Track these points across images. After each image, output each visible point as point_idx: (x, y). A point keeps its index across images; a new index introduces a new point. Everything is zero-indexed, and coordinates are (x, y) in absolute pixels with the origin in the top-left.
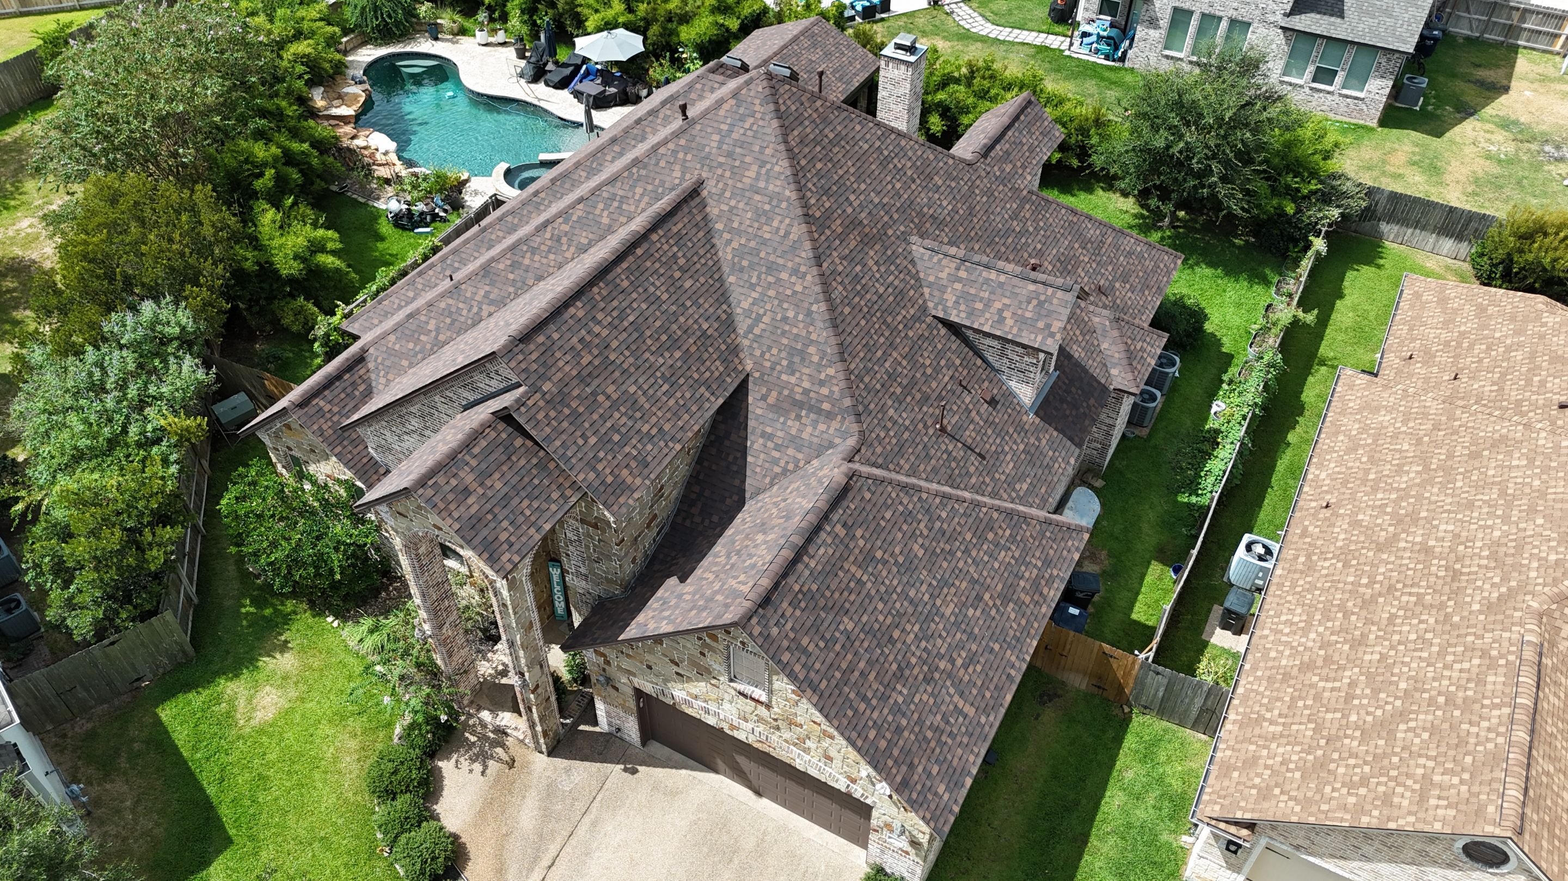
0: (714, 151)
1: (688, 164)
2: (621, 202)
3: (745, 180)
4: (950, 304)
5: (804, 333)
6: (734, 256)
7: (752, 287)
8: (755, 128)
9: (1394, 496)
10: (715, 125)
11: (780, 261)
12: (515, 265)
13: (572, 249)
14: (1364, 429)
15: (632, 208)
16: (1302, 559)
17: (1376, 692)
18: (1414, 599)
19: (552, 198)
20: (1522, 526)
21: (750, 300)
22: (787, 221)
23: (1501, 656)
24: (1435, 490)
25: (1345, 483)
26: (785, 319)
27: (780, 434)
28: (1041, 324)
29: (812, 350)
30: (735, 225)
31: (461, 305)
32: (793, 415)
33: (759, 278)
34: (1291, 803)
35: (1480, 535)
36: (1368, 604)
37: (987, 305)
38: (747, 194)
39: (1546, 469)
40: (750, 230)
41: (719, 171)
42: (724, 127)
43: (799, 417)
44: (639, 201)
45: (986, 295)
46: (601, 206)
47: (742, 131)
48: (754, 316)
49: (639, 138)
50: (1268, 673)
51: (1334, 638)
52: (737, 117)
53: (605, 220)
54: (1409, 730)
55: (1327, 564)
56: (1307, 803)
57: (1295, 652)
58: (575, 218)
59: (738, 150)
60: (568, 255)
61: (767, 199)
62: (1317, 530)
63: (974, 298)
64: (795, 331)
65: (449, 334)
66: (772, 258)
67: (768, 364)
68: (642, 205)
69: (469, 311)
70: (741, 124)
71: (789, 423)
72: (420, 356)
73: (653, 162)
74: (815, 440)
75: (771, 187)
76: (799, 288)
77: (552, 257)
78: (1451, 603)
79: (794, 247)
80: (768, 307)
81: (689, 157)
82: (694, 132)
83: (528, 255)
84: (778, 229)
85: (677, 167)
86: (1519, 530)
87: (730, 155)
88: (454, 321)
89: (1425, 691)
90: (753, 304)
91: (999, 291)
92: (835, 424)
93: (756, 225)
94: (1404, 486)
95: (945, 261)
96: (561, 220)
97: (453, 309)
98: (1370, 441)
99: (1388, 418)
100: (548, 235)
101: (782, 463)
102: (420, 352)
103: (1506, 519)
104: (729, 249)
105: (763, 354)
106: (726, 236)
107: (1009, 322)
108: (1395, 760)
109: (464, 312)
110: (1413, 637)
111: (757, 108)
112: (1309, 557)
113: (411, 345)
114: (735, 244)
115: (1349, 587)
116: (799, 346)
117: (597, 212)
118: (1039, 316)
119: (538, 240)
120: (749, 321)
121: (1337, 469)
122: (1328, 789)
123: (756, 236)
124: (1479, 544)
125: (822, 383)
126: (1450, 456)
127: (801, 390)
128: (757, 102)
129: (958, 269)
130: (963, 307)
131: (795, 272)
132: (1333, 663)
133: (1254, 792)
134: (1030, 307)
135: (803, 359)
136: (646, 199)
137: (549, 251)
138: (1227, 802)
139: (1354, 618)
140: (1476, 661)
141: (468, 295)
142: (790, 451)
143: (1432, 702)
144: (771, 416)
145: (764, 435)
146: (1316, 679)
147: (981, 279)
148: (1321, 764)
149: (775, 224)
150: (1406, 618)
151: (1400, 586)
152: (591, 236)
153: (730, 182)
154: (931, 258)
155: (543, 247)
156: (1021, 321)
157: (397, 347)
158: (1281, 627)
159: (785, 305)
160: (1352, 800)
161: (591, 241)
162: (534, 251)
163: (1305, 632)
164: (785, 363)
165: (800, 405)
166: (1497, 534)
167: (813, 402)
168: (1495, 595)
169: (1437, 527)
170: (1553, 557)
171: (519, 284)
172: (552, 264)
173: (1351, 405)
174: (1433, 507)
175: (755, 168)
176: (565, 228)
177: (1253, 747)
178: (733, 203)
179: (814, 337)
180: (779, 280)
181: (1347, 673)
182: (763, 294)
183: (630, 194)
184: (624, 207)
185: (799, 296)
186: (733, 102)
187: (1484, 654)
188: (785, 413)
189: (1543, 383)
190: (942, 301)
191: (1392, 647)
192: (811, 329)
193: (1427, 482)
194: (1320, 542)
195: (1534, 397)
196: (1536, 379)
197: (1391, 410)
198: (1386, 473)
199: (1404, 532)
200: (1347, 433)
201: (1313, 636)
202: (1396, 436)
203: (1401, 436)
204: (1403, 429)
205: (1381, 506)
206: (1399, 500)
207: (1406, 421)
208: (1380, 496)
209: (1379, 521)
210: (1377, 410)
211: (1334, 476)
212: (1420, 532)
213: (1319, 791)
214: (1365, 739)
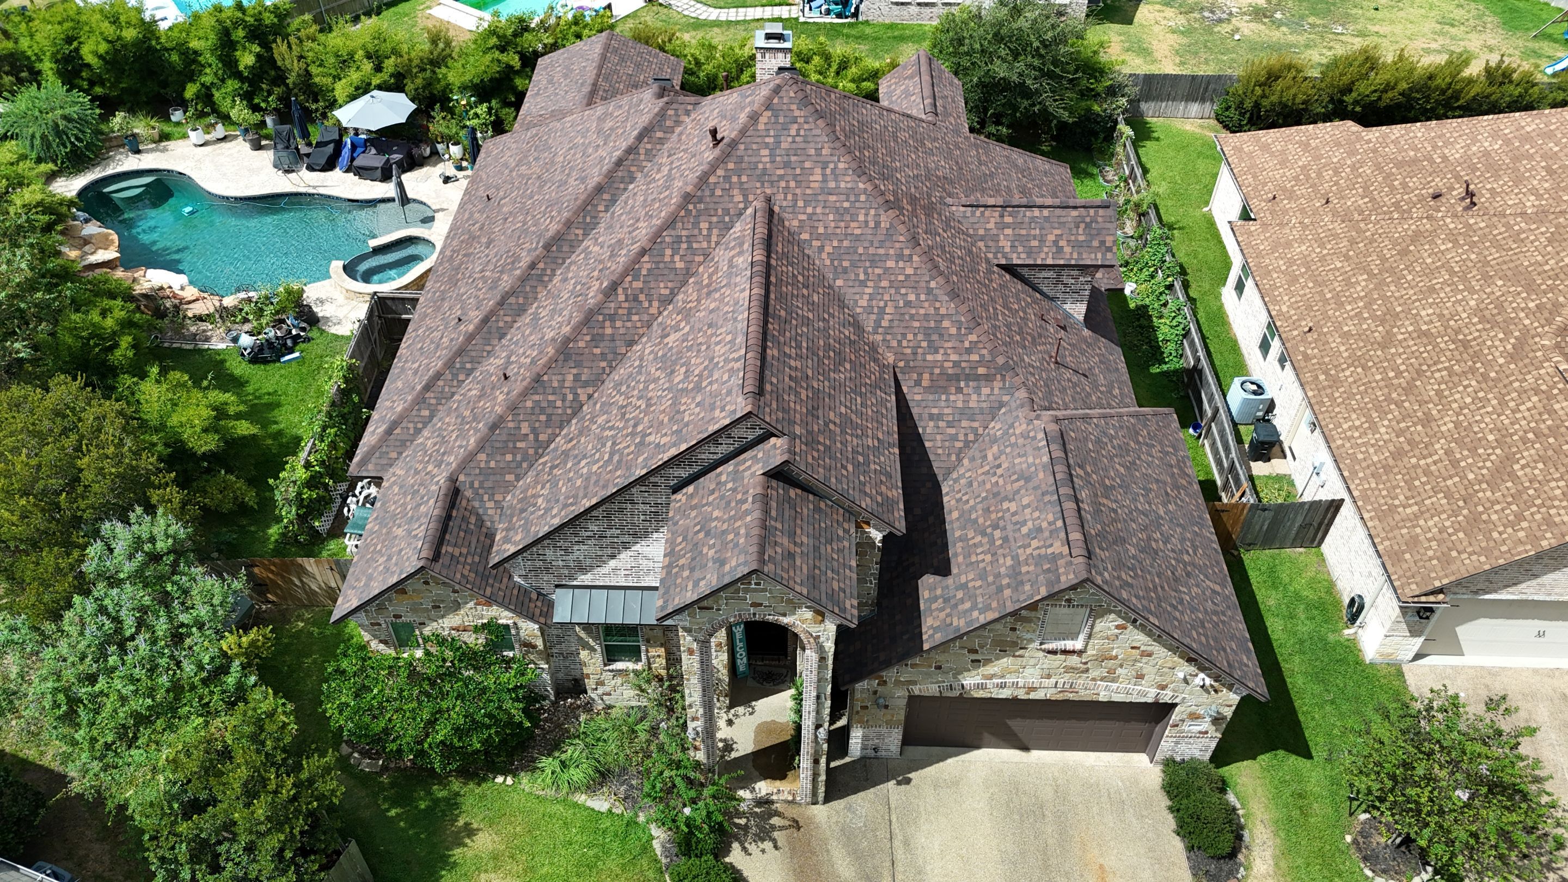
0: (768, 166)
1: (745, 186)
2: (688, 242)
3: (812, 185)
4: (1007, 250)
5: (932, 311)
6: (832, 261)
7: (863, 284)
8: (802, 133)
9: (1361, 304)
10: (759, 140)
11: (881, 251)
12: (596, 339)
13: (655, 304)
14: (1291, 262)
15: (705, 245)
16: (1322, 377)
17: (1473, 451)
18: (1444, 373)
19: (554, 266)
20: (1488, 290)
21: (866, 297)
22: (872, 212)
23: (1552, 388)
24: (1393, 288)
26: (908, 304)
27: (946, 411)
28: (1095, 243)
29: (946, 324)
30: (821, 230)
31: (551, 398)
32: (953, 390)
33: (866, 273)
34: (1474, 557)
35: (1460, 309)
36: (1409, 389)
37: (1042, 241)
38: (820, 198)
39: (1473, 245)
40: (838, 231)
41: (783, 184)
42: (771, 140)
43: (959, 390)
44: (709, 235)
45: (1038, 232)
46: (668, 252)
47: (790, 139)
48: (876, 310)
49: (627, 180)
50: (1368, 472)
51: (1403, 425)
52: (779, 127)
53: (680, 265)
54: (1523, 467)
55: (1348, 373)
56: (1486, 552)
57: (1379, 450)
58: (644, 272)
59: (793, 159)
60: (653, 311)
61: (843, 197)
62: (1316, 351)
63: (1028, 238)
64: (922, 311)
65: (550, 431)
66: (872, 251)
67: (909, 351)
68: (714, 239)
69: (563, 400)
70: (786, 132)
71: (952, 398)
72: (525, 465)
73: (707, 193)
74: (984, 405)
75: (843, 185)
76: (909, 271)
77: (635, 318)
78: (1479, 365)
79: (889, 234)
80: (887, 297)
81: (744, 179)
82: (739, 153)
83: (608, 324)
84: (866, 222)
85: (736, 192)
86: (1489, 295)
87: (787, 165)
88: (549, 416)
89: (1511, 435)
90: (870, 300)
91: (1047, 225)
92: (997, 384)
93: (842, 224)
94: (1362, 294)
95: (988, 212)
96: (629, 278)
97: (544, 404)
98: (1303, 270)
99: (1304, 248)
100: (622, 298)
101: (961, 437)
102: (523, 460)
103: (1472, 291)
104: (824, 256)
105: (899, 342)
106: (816, 243)
107: (1067, 250)
108: (1531, 492)
109: (559, 403)
110: (1468, 400)
111: (797, 113)
112: (1326, 373)
113: (509, 457)
114: (828, 249)
115: (1382, 384)
116: (932, 324)
117: (667, 259)
118: (1092, 237)
119: (612, 305)
120: (874, 317)
121: (1293, 300)
122: (1495, 535)
123: (846, 235)
124: (1464, 315)
125: (969, 351)
126: (1384, 259)
127: (951, 364)
128: (794, 107)
129: (1002, 216)
130: (1020, 249)
131: (900, 257)
132: (1418, 443)
133: (1435, 562)
134: (1081, 231)
135: (941, 335)
136: (715, 232)
137: (630, 314)
138: (1418, 579)
139: (1406, 404)
140: (1535, 399)
141: (555, 384)
142: (964, 423)
143: (1524, 440)
144: (931, 397)
145: (932, 418)
146: (1414, 460)
147: (1027, 220)
148: (1474, 519)
149: (861, 218)
150: (1451, 389)
151: (1425, 367)
152: (670, 285)
153: (798, 191)
154: (973, 214)
155: (620, 312)
156: (1076, 245)
157: (492, 464)
158: (1349, 434)
159: (903, 291)
160: (1522, 534)
161: (672, 290)
162: (612, 318)
163: (1374, 428)
164: (924, 344)
165: (957, 378)
166: (1472, 303)
167: (967, 371)
168: (1509, 347)
169: (1418, 314)
170: (1531, 305)
171: (610, 357)
172: (639, 324)
173: (1262, 247)
175: (818, 171)
176: (638, 285)
177: (1404, 531)
178: (809, 210)
179: (943, 311)
180: (887, 269)
181: (1437, 446)
182: (876, 287)
183: (696, 232)
184: (695, 245)
185: (912, 278)
186: (769, 113)
187: (1537, 392)
188: (945, 390)
189: (1404, 185)
190: (999, 250)
191: (1458, 415)
192: (937, 305)
193: (1381, 285)
194: (1327, 360)
195: (1406, 197)
196: (1396, 183)
197: (1302, 241)
198: (1339, 289)
199: (1393, 327)
200: (1278, 269)
201: (1383, 430)
202: (1322, 259)
203: (1328, 258)
204: (1325, 252)
205: (1356, 315)
206: (1368, 305)
207: (1322, 246)
208: (1349, 308)
209: (1365, 326)
210: (1289, 245)
211: (1295, 306)
212: (1407, 323)
213: (1489, 539)
214: (1493, 487)
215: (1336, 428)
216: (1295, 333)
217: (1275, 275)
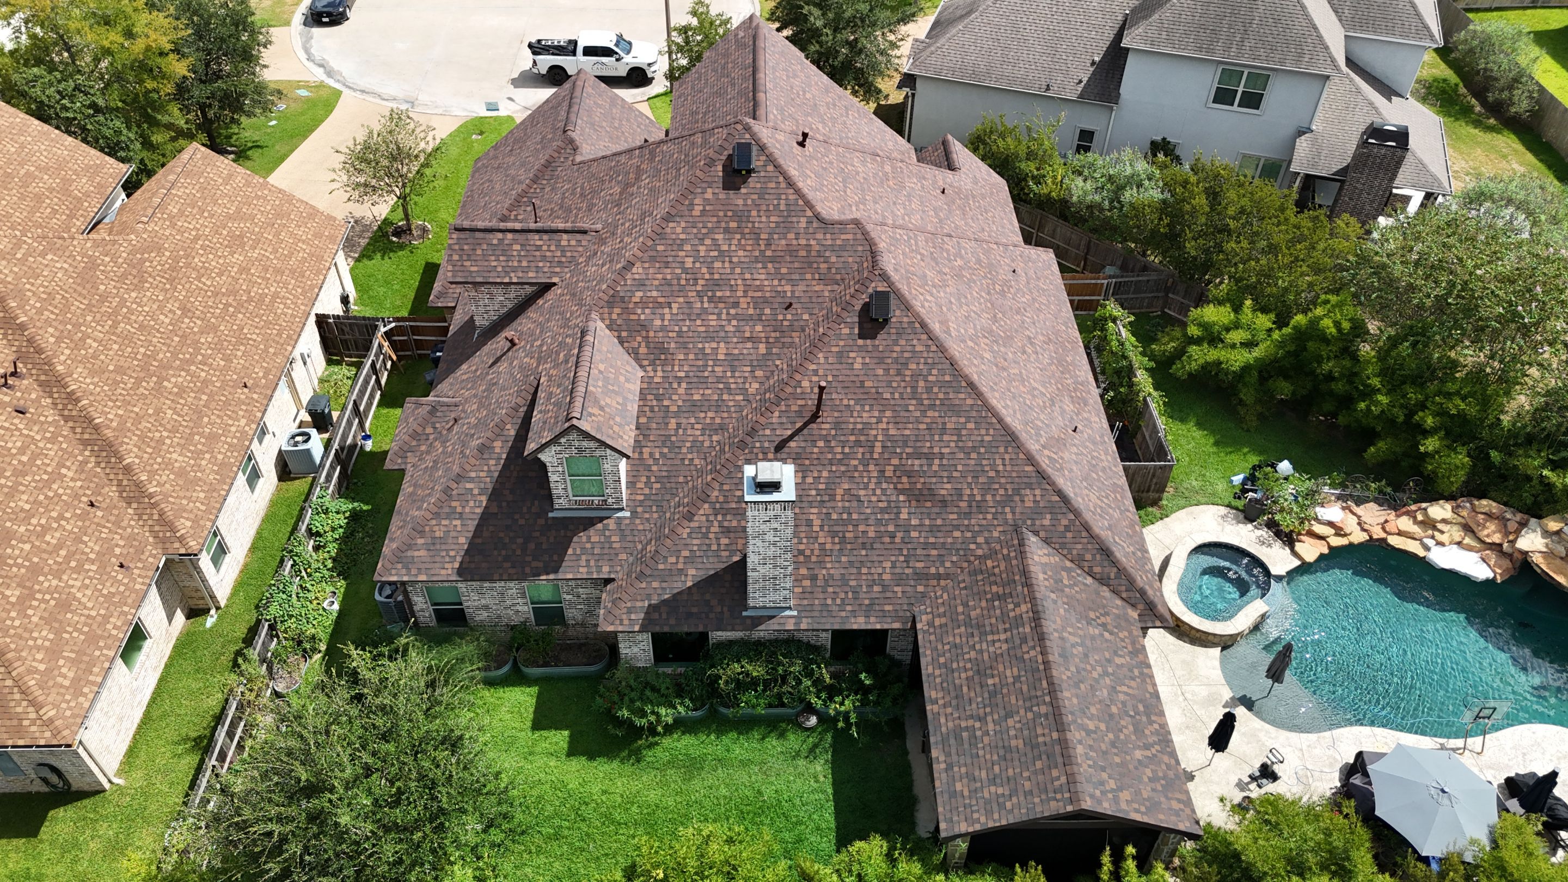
9: (193, 368)
14: (198, 455)
20: (115, 291)
23: (165, 220)
24: (161, 356)
25: (227, 403)
35: (145, 299)
50: (303, 281)
51: (259, 281)
54: (228, 210)
55: (254, 337)
56: (289, 202)
57: (286, 284)
62: (256, 370)
78: (181, 264)
86: (118, 289)
89: (214, 224)
94: (183, 373)
98: (197, 437)
99: (175, 456)
103: (123, 302)
110: (211, 257)
112: (266, 351)
115: (243, 311)
121: (230, 422)
122: (277, 203)
124: (148, 294)
126: (138, 381)
132: (263, 265)
133: (316, 221)
138: (332, 223)
139: (244, 287)
140: (180, 224)
143: (211, 216)
146: (275, 262)
148: (278, 215)
150: (212, 270)
151: (209, 293)
158: (292, 306)
160: (265, 193)
163: (276, 295)
166: (134, 295)
168: (153, 255)
169: (170, 324)
170: (107, 259)
173: (202, 495)
174: (168, 341)
177: (316, 243)
187: (173, 225)
191: (225, 257)
193: (163, 366)
194: (256, 357)
195: (38, 437)
196: (25, 459)
197: (168, 465)
198: (192, 395)
199: (195, 333)
200: (213, 459)
201: (273, 289)
202: (174, 430)
203: (169, 427)
204: (165, 434)
205: (205, 364)
206: (191, 362)
207: (161, 441)
208: (203, 374)
209: (209, 352)
210: (181, 473)
211: (234, 415)
212: (184, 326)
213: (281, 205)
214: (253, 217)
215: (295, 317)
216: (255, 396)
217: (220, 457)
